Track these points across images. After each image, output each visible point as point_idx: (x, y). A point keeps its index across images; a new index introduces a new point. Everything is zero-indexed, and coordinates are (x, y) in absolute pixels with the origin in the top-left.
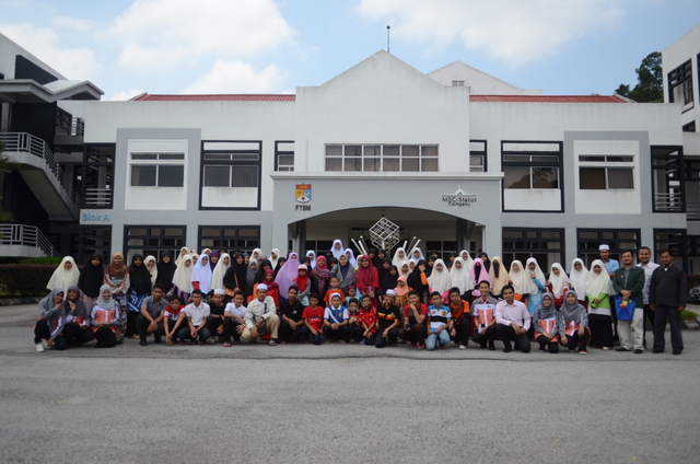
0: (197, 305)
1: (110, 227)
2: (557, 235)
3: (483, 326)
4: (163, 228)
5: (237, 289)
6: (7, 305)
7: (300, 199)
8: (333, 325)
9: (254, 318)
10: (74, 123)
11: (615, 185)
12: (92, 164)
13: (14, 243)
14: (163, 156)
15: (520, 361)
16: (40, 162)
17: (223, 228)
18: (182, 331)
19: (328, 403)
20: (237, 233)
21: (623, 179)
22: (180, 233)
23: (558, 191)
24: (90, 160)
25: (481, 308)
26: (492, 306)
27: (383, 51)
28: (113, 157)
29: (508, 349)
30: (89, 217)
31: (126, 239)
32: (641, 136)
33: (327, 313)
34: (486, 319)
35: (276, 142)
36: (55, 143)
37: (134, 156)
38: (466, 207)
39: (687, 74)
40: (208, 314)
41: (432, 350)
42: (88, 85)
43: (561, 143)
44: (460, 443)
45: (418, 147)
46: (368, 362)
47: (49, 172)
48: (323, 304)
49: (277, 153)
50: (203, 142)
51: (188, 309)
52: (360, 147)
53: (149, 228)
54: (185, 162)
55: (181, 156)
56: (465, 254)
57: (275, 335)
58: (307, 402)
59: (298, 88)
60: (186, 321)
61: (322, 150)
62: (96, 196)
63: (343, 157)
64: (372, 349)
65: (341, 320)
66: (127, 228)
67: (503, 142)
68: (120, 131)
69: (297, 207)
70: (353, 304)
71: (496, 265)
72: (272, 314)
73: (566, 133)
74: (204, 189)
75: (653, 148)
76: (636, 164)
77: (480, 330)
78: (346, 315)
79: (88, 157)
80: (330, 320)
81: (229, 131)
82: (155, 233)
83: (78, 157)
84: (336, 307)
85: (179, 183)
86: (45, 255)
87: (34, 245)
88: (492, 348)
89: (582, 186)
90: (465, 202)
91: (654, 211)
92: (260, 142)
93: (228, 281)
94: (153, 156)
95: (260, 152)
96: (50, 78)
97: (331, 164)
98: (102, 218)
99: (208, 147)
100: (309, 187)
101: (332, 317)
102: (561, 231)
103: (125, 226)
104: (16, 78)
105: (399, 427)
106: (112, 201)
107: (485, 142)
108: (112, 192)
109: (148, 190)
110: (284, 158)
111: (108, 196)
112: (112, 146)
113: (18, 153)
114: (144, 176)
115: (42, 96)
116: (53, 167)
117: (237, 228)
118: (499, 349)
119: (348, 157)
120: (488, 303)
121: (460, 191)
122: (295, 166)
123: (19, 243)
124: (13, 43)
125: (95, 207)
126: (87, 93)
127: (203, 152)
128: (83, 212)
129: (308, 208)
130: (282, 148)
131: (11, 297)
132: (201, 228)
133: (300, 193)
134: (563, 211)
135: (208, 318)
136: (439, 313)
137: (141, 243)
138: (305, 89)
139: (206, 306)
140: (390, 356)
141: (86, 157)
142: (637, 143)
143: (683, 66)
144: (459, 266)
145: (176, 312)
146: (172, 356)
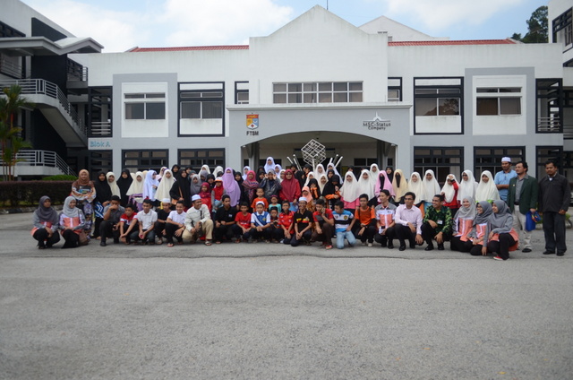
0: (147, 212)
1: (111, 151)
2: (458, 152)
3: (383, 227)
4: (151, 151)
5: (181, 199)
6: (27, 212)
7: (250, 126)
8: (258, 228)
9: (192, 223)
10: (84, 71)
11: (505, 112)
12: (95, 103)
13: (38, 165)
14: (149, 96)
15: (413, 258)
16: (55, 102)
17: (196, 151)
18: (133, 234)
19: (226, 302)
20: (207, 154)
21: (513, 106)
22: (164, 155)
23: (459, 117)
24: (94, 100)
25: (383, 214)
26: (392, 211)
27: (318, 6)
28: (111, 97)
29: (403, 248)
30: (95, 144)
31: (124, 160)
32: (528, 71)
33: (253, 218)
34: (386, 222)
35: (236, 83)
36: (68, 87)
37: (127, 96)
38: (382, 130)
39: (568, 21)
40: (155, 219)
41: (342, 248)
42: (90, 41)
43: (462, 78)
44: (330, 351)
45: (346, 83)
46: (281, 260)
47: (62, 109)
48: (251, 211)
49: (236, 91)
50: (179, 84)
51: (140, 215)
52: (300, 84)
53: (141, 151)
54: (166, 100)
55: (162, 95)
56: (374, 167)
57: (209, 236)
58: (208, 302)
59: (251, 38)
60: (137, 225)
61: (271, 88)
62: (100, 128)
63: (287, 93)
64: (289, 248)
65: (264, 223)
66: (124, 152)
67: (415, 78)
68: (115, 77)
69: (248, 133)
70: (274, 211)
71: (398, 177)
72: (207, 219)
73: (467, 70)
74: (181, 120)
75: (538, 80)
76: (523, 94)
77: (381, 231)
78: (268, 220)
79: (92, 97)
80: (256, 224)
81: (198, 75)
82: (146, 155)
83: (84, 98)
84: (261, 213)
85: (162, 117)
86: (63, 174)
87: (54, 166)
88: (391, 246)
89: (479, 113)
90: (381, 126)
91: (537, 132)
92: (223, 83)
93: (174, 193)
94: (141, 96)
95: (223, 90)
96: (61, 36)
97: (277, 99)
98: (105, 144)
99: (183, 87)
100: (257, 116)
101: (258, 221)
102: (461, 149)
103: (122, 150)
104: (33, 35)
105: (278, 331)
106: (111, 131)
107: (401, 78)
108: (111, 124)
109: (139, 122)
110: (241, 95)
111: (109, 128)
112: (110, 88)
113: (36, 95)
114: (135, 112)
115: (53, 50)
116: (65, 105)
117: (207, 151)
118: (396, 247)
119: (291, 92)
120: (388, 209)
121: (377, 118)
122: (250, 101)
123: (42, 165)
124: (31, 9)
125: (100, 136)
126: (90, 47)
127: (180, 92)
128: (90, 140)
129: (257, 133)
130: (240, 87)
131: (31, 206)
132: (180, 151)
133: (249, 121)
134: (462, 133)
135: (155, 223)
136: (342, 218)
137: (136, 163)
138: (256, 39)
139: (154, 213)
140: (302, 254)
141: (91, 98)
142: (525, 76)
143: (565, 14)
144: (366, 177)
145: (130, 218)
146: (121, 255)
